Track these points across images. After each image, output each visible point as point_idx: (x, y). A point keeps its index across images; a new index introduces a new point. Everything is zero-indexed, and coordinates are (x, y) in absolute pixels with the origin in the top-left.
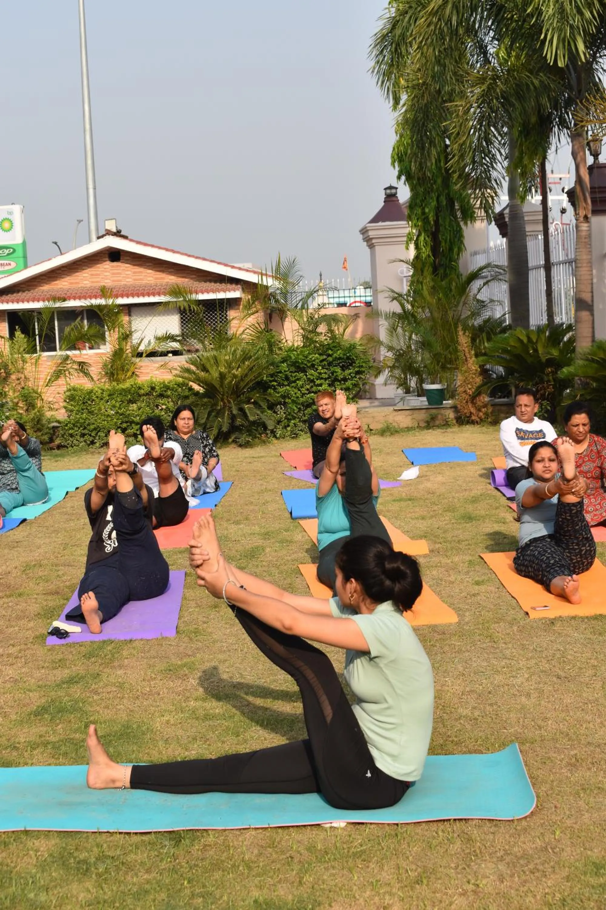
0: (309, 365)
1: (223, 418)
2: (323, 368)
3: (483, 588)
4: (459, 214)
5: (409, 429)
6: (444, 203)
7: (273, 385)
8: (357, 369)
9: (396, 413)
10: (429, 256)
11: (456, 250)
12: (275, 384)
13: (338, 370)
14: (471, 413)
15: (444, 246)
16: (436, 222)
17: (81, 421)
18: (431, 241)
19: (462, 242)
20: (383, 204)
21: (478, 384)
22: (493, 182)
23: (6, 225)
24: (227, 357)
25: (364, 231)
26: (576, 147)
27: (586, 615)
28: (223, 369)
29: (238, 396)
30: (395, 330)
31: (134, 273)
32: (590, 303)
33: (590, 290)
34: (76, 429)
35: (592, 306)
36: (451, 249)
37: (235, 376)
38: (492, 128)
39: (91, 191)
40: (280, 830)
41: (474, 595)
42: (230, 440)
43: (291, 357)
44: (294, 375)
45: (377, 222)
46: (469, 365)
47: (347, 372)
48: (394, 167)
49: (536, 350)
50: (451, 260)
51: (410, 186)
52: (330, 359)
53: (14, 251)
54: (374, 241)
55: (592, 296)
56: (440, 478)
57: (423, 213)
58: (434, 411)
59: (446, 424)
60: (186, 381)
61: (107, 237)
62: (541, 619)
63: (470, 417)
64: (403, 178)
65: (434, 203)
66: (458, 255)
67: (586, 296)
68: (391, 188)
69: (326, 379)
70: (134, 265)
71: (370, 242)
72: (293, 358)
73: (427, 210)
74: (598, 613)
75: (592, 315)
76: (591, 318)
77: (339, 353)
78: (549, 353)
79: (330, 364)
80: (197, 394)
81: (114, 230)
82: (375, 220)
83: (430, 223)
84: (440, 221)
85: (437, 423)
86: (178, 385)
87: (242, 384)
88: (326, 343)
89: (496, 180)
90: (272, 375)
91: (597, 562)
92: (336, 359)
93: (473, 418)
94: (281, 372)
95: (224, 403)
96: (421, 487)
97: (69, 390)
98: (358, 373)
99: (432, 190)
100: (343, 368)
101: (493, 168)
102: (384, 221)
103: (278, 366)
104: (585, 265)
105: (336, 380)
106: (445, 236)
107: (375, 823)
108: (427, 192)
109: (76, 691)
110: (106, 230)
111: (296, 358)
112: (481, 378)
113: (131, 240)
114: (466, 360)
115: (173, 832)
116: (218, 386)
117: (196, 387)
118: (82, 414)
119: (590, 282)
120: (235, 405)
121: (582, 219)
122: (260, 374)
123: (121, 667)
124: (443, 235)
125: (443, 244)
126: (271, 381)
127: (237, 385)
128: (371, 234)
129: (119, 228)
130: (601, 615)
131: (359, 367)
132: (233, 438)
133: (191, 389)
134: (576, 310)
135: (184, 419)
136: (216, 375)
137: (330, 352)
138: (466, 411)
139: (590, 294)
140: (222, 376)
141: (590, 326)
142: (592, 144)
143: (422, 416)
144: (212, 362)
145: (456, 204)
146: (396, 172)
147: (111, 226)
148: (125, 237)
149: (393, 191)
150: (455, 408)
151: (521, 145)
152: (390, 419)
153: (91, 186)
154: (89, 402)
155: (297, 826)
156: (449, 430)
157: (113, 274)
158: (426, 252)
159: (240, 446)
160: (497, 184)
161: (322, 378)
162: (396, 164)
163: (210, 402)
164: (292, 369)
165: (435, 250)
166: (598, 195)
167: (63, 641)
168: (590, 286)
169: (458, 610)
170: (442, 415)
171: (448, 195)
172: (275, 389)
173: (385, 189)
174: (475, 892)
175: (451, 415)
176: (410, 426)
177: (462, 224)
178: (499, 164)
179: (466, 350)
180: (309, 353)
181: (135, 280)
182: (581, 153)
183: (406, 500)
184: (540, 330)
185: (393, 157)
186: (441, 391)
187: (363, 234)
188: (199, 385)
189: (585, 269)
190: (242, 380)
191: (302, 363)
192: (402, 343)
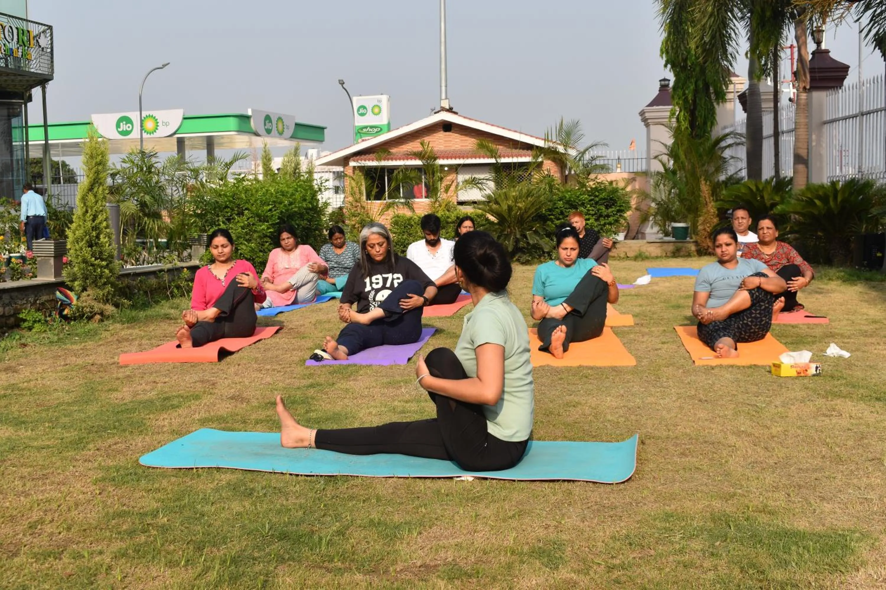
0: (580, 203)
1: (509, 241)
2: (591, 206)
3: (666, 346)
4: (713, 96)
5: (657, 257)
6: (701, 86)
7: (551, 219)
8: (618, 208)
9: (649, 245)
10: (687, 128)
11: (709, 124)
12: (552, 217)
13: (603, 208)
14: (708, 247)
15: (699, 121)
16: (694, 101)
17: (402, 241)
18: (690, 116)
19: (714, 118)
20: (658, 92)
21: (715, 224)
22: (729, 56)
23: (376, 110)
24: (514, 194)
25: (642, 113)
26: (799, 32)
27: (743, 365)
28: (510, 203)
29: (522, 225)
30: (659, 186)
31: (462, 140)
32: (806, 158)
33: (806, 147)
34: (398, 246)
35: (808, 160)
36: (705, 123)
37: (520, 209)
38: (729, 14)
39: (443, 88)
40: (418, 480)
41: (656, 350)
42: (515, 259)
43: (566, 197)
44: (567, 210)
45: (653, 106)
46: (709, 208)
47: (610, 210)
48: (662, 58)
49: (762, 197)
50: (705, 132)
51: (674, 73)
52: (597, 199)
53: (381, 130)
54: (649, 121)
55: (808, 152)
56: (667, 284)
57: (684, 94)
58: (680, 245)
59: (689, 255)
60: (484, 213)
61: (442, 112)
62: (703, 366)
63: (707, 249)
64: (669, 66)
65: (692, 87)
66: (711, 128)
67: (803, 153)
68: (665, 80)
69: (593, 215)
70: (462, 135)
71: (645, 120)
72: (568, 197)
73: (687, 92)
74: (753, 363)
75: (807, 167)
76: (806, 169)
77: (604, 195)
78: (772, 199)
79: (597, 203)
80: (492, 223)
81: (447, 107)
82: (651, 105)
83: (689, 102)
84: (697, 101)
85: (682, 254)
86: (478, 216)
87: (525, 216)
88: (594, 186)
89: (731, 55)
90: (550, 210)
91: (769, 335)
92: (601, 199)
93: (710, 250)
94: (557, 208)
95: (511, 230)
96: (650, 288)
97: (395, 217)
98: (619, 211)
99: (692, 77)
100: (607, 207)
101: (729, 44)
102: (658, 105)
103: (555, 204)
104: (802, 127)
105: (601, 216)
106: (700, 113)
107: (496, 479)
108: (688, 78)
109: (311, 392)
110: (441, 107)
111: (570, 198)
112: (718, 219)
113: (460, 116)
114: (706, 204)
115: (333, 476)
116: (506, 217)
117: (492, 218)
118: (403, 235)
119: (806, 140)
120: (520, 231)
121: (801, 90)
122: (540, 208)
123: (354, 380)
124: (699, 112)
125: (699, 119)
126: (550, 215)
127: (521, 216)
128: (647, 115)
129: (451, 106)
130: (755, 365)
131: (620, 206)
132: (517, 257)
133: (487, 219)
134: (795, 164)
135: (466, 227)
136: (505, 207)
137: (597, 194)
138: (704, 245)
139: (806, 151)
140: (510, 208)
141: (806, 176)
142: (815, 35)
143: (671, 248)
144: (503, 197)
145: (711, 89)
146: (663, 62)
147: (445, 104)
148: (456, 113)
149: (667, 82)
150: (696, 243)
151: (758, 34)
152: (644, 249)
153: (443, 84)
154: (409, 227)
155: (433, 478)
156: (690, 259)
157: (446, 141)
158: (685, 125)
159: (522, 264)
160: (732, 57)
161: (590, 214)
162: (664, 55)
163: (499, 228)
164: (567, 206)
165: (692, 124)
166: (817, 75)
167: (317, 363)
168: (806, 145)
169: (639, 359)
170: (685, 247)
171: (704, 80)
172: (552, 222)
173: (660, 81)
174: (556, 527)
175: (693, 248)
176: (659, 255)
177: (715, 104)
178: (734, 42)
179: (707, 196)
180: (580, 194)
181: (462, 146)
182: (803, 38)
183: (633, 296)
184: (768, 182)
185: (661, 50)
186: (686, 229)
187: (641, 115)
188: (493, 215)
189: (801, 130)
190: (526, 212)
191: (575, 201)
192: (663, 198)
